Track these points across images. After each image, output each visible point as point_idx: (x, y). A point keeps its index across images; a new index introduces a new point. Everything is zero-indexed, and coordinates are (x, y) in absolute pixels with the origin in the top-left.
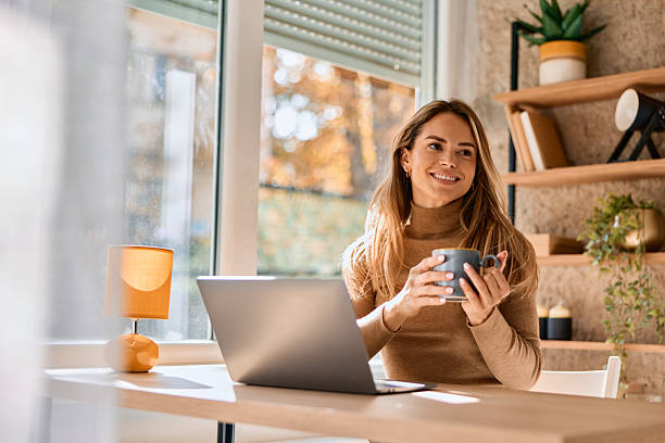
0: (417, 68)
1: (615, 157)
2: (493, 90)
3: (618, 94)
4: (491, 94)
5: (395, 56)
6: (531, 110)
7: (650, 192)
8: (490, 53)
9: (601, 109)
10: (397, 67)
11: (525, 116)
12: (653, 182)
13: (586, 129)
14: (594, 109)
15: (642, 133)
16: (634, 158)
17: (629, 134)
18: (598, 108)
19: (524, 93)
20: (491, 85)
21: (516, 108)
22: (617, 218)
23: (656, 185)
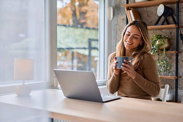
1: (157, 23)
2: (121, 3)
3: (158, 5)
4: (120, 4)
6: (133, 9)
7: (166, 33)
9: (152, 9)
11: (131, 11)
13: (148, 15)
14: (150, 9)
15: (165, 17)
16: (163, 24)
17: (161, 17)
18: (151, 9)
19: (130, 4)
20: (120, 1)
21: (128, 9)
22: (157, 41)
23: (168, 31)
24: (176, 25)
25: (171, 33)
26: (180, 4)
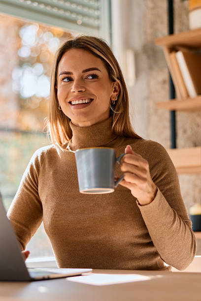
0: (96, 23)
2: (156, 37)
4: (155, 40)
5: (78, 13)
6: (186, 50)
8: (153, 9)
10: (80, 22)
11: (180, 56)
21: (173, 49)
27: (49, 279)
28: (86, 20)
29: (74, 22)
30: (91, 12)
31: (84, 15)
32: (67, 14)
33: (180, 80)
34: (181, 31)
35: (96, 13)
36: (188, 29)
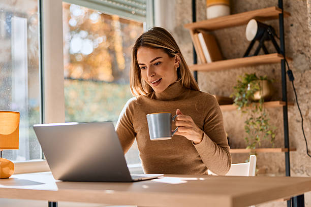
0: (144, 12)
1: (246, 55)
2: (183, 23)
3: (246, 23)
4: (183, 25)
5: (132, 7)
6: (203, 32)
7: (265, 71)
8: (181, 4)
9: (238, 30)
10: (133, 12)
11: (200, 36)
12: (266, 66)
13: (231, 41)
14: (235, 30)
15: (260, 42)
16: (256, 54)
17: (253, 42)
19: (200, 24)
20: (182, 20)
21: (196, 31)
22: (249, 85)
23: (268, 68)
24: (281, 55)
25: (274, 71)
26: (285, 19)
27: (141, 180)
28: (137, 10)
29: (130, 12)
30: (140, 5)
31: (136, 8)
32: (126, 7)
33: (200, 51)
34: (201, 19)
35: (144, 6)
36: (206, 19)
